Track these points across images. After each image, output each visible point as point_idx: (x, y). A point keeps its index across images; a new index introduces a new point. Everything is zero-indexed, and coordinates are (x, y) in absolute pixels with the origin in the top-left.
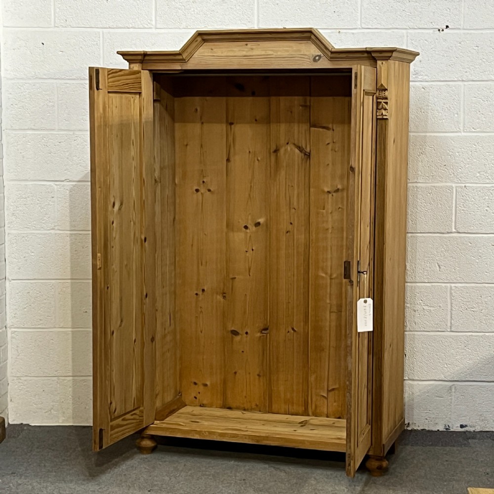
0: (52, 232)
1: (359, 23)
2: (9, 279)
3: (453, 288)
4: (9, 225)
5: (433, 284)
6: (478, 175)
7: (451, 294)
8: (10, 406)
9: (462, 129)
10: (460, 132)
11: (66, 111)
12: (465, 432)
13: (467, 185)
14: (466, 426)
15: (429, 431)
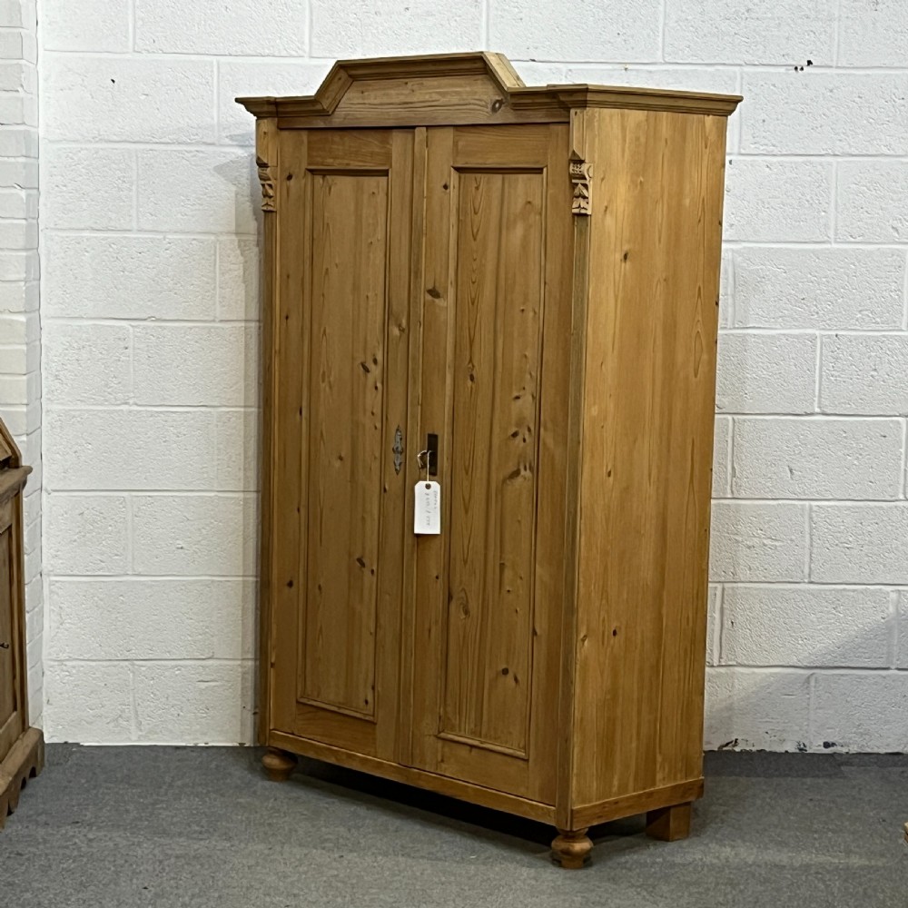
0: (126, 408)
1: (660, 53)
2: (46, 491)
3: (815, 509)
4: (49, 396)
5: (780, 502)
6: (859, 315)
7: (811, 518)
8: (46, 710)
9: (832, 236)
10: (830, 243)
11: (152, 199)
12: (832, 755)
13: (840, 333)
14: (833, 744)
15: (771, 752)
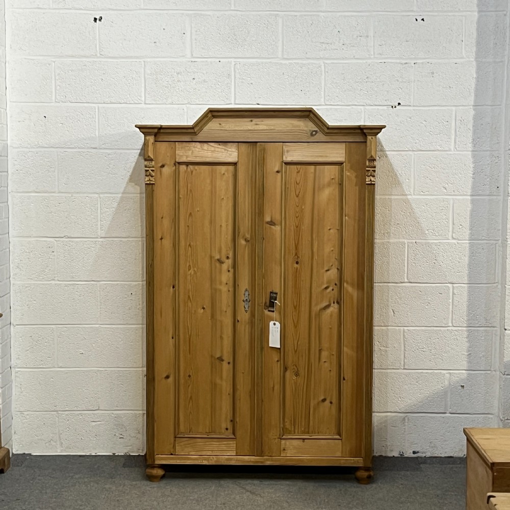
0: (53, 282)
1: (323, 100)
2: (13, 325)
3: (406, 331)
4: (14, 277)
5: (388, 328)
6: (427, 232)
7: (404, 335)
8: (14, 437)
9: (412, 192)
10: (412, 195)
11: (65, 176)
12: (417, 458)
13: (417, 241)
14: (418, 452)
15: (385, 457)
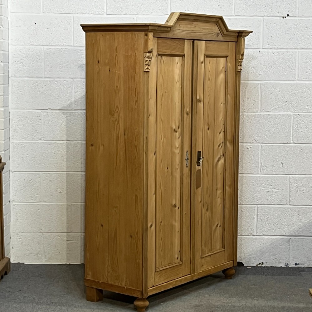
0: (40, 141)
1: (233, 12)
2: (12, 171)
3: (291, 178)
4: (13, 137)
5: (278, 175)
6: (307, 107)
7: (290, 181)
8: (12, 251)
9: (297, 78)
10: (296, 81)
11: (49, 66)
12: (298, 268)
13: (300, 113)
14: (299, 264)
15: (275, 267)
